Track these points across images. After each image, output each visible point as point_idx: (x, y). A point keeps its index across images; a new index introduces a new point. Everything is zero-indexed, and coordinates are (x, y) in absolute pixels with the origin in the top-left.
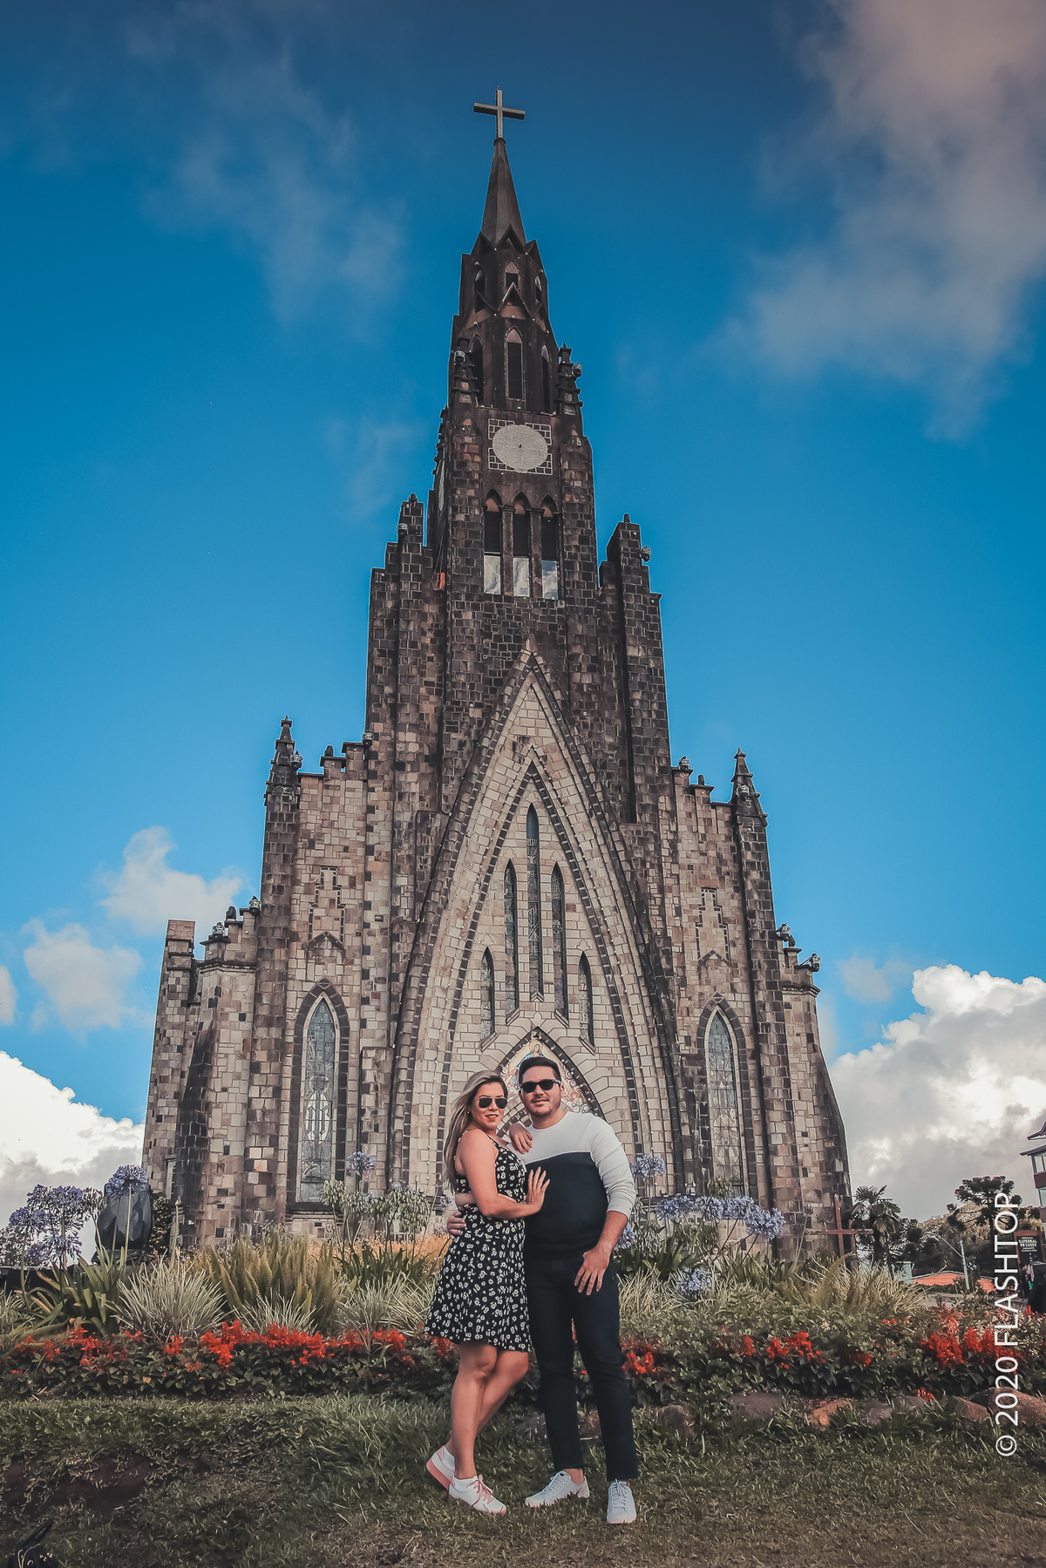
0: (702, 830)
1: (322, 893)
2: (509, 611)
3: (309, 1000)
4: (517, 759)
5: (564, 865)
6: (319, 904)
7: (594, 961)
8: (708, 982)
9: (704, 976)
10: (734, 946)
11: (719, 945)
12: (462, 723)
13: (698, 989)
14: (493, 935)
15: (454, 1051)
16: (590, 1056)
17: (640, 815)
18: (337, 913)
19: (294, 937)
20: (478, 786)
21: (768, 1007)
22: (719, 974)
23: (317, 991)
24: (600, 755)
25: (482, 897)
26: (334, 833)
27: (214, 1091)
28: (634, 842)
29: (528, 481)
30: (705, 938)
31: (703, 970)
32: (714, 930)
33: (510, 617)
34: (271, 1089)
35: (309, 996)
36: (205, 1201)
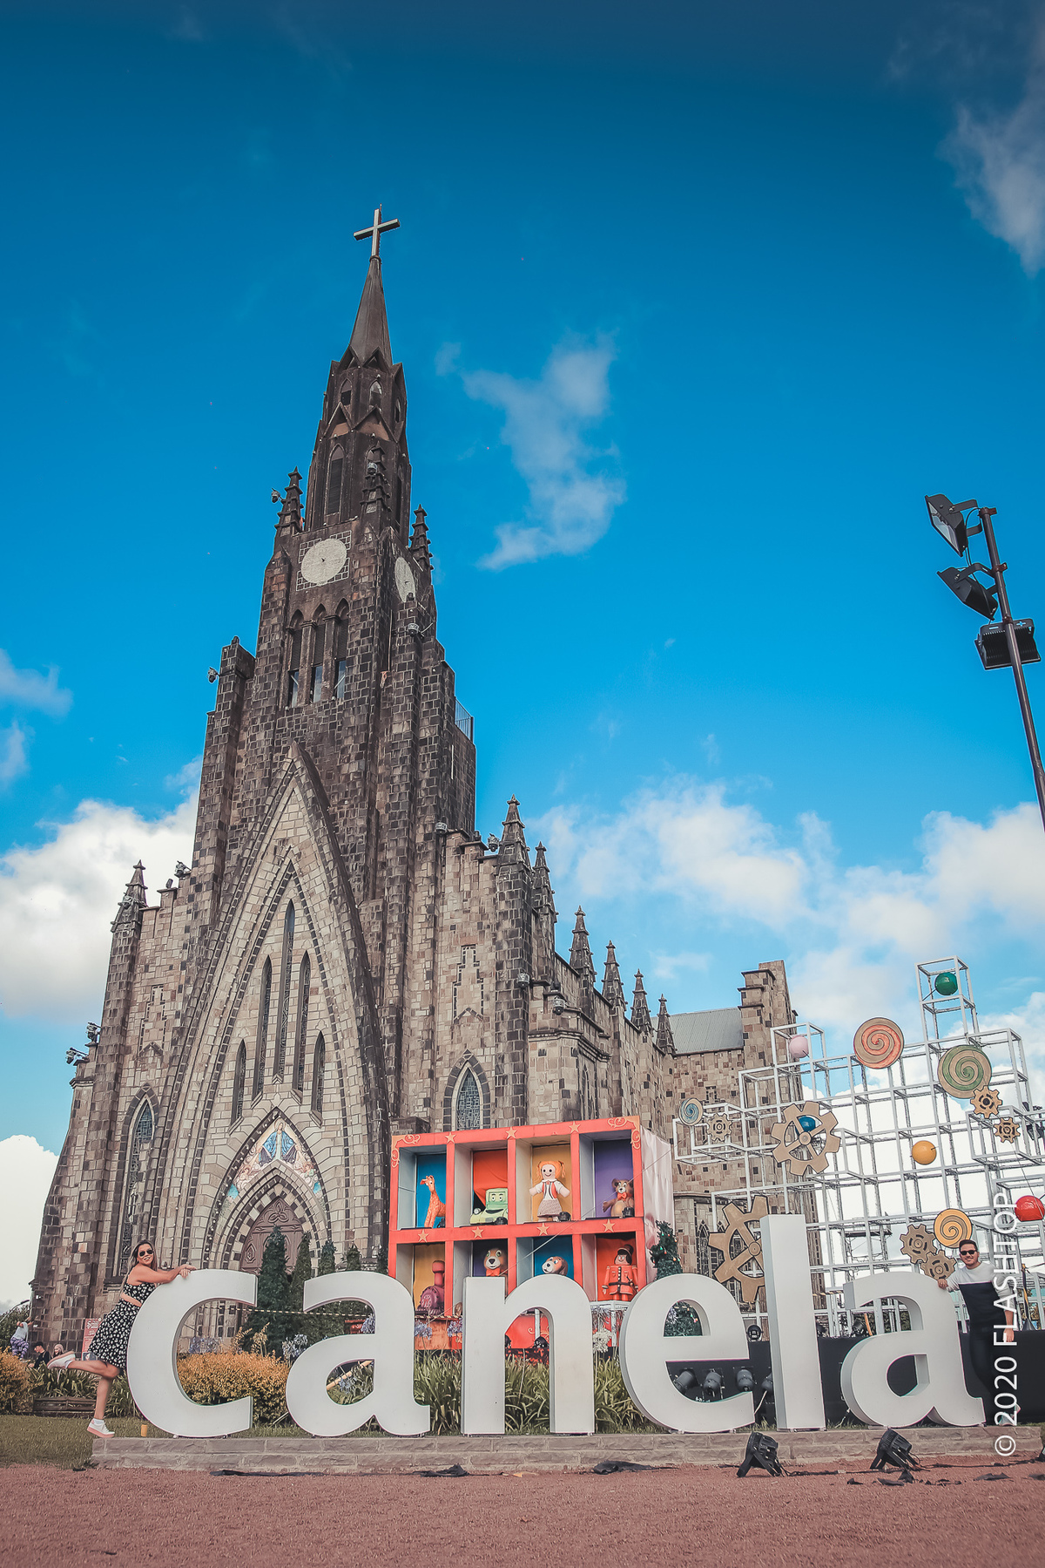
0: (466, 887)
1: (152, 1009)
3: (135, 1103)
4: (276, 862)
5: (312, 951)
6: (150, 1020)
7: (328, 1039)
8: (459, 1041)
10: (488, 999)
11: (475, 1001)
12: (241, 839)
13: (449, 1049)
14: (248, 1027)
15: (208, 1137)
16: (317, 1129)
17: (388, 889)
18: (161, 1024)
19: (128, 1050)
20: (240, 895)
21: (507, 1059)
22: (470, 1031)
23: (141, 1094)
24: (352, 840)
25: (242, 995)
26: (164, 955)
27: (68, 1187)
28: (373, 918)
30: (462, 996)
31: (456, 1029)
32: (472, 986)
34: (95, 1182)
35: (135, 1099)
36: (56, 1279)
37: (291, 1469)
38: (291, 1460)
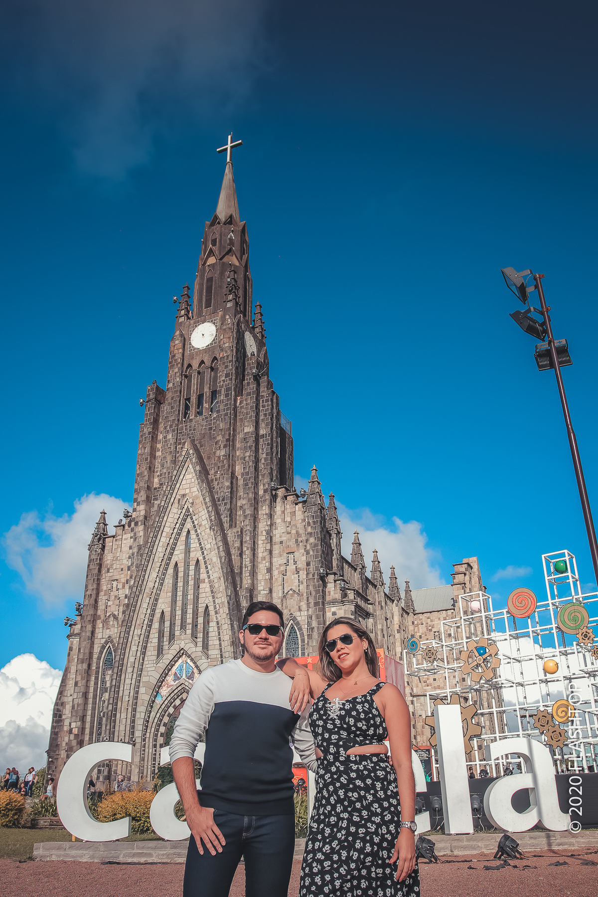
0: (288, 519)
1: (112, 593)
2: (190, 427)
3: (103, 647)
4: (180, 508)
5: (201, 558)
6: (110, 599)
7: (211, 608)
8: (287, 608)
9: (284, 605)
14: (166, 603)
15: (144, 666)
16: (206, 661)
17: (244, 521)
18: (117, 602)
19: (99, 617)
20: (159, 527)
21: (313, 618)
22: (293, 602)
23: (107, 643)
25: (162, 584)
26: (118, 562)
27: (67, 696)
28: (235, 538)
29: (206, 353)
30: (287, 582)
32: (293, 576)
33: (190, 430)
34: (81, 693)
35: (103, 645)
36: (60, 749)
37: (150, 860)
38: (150, 855)
